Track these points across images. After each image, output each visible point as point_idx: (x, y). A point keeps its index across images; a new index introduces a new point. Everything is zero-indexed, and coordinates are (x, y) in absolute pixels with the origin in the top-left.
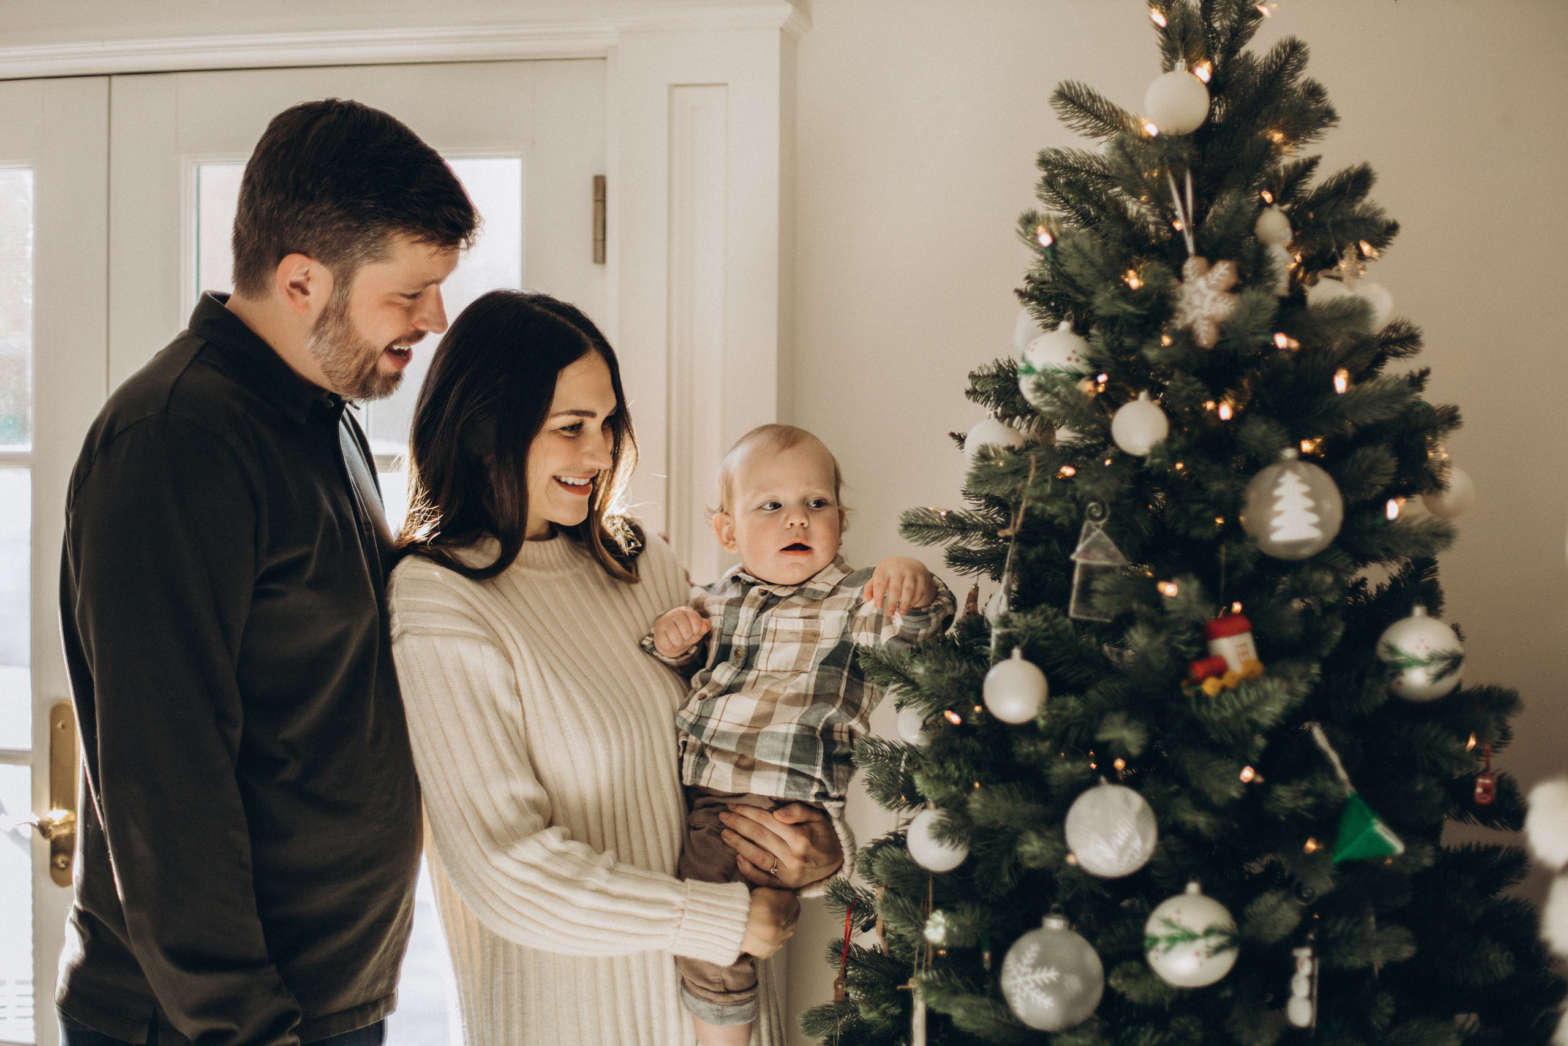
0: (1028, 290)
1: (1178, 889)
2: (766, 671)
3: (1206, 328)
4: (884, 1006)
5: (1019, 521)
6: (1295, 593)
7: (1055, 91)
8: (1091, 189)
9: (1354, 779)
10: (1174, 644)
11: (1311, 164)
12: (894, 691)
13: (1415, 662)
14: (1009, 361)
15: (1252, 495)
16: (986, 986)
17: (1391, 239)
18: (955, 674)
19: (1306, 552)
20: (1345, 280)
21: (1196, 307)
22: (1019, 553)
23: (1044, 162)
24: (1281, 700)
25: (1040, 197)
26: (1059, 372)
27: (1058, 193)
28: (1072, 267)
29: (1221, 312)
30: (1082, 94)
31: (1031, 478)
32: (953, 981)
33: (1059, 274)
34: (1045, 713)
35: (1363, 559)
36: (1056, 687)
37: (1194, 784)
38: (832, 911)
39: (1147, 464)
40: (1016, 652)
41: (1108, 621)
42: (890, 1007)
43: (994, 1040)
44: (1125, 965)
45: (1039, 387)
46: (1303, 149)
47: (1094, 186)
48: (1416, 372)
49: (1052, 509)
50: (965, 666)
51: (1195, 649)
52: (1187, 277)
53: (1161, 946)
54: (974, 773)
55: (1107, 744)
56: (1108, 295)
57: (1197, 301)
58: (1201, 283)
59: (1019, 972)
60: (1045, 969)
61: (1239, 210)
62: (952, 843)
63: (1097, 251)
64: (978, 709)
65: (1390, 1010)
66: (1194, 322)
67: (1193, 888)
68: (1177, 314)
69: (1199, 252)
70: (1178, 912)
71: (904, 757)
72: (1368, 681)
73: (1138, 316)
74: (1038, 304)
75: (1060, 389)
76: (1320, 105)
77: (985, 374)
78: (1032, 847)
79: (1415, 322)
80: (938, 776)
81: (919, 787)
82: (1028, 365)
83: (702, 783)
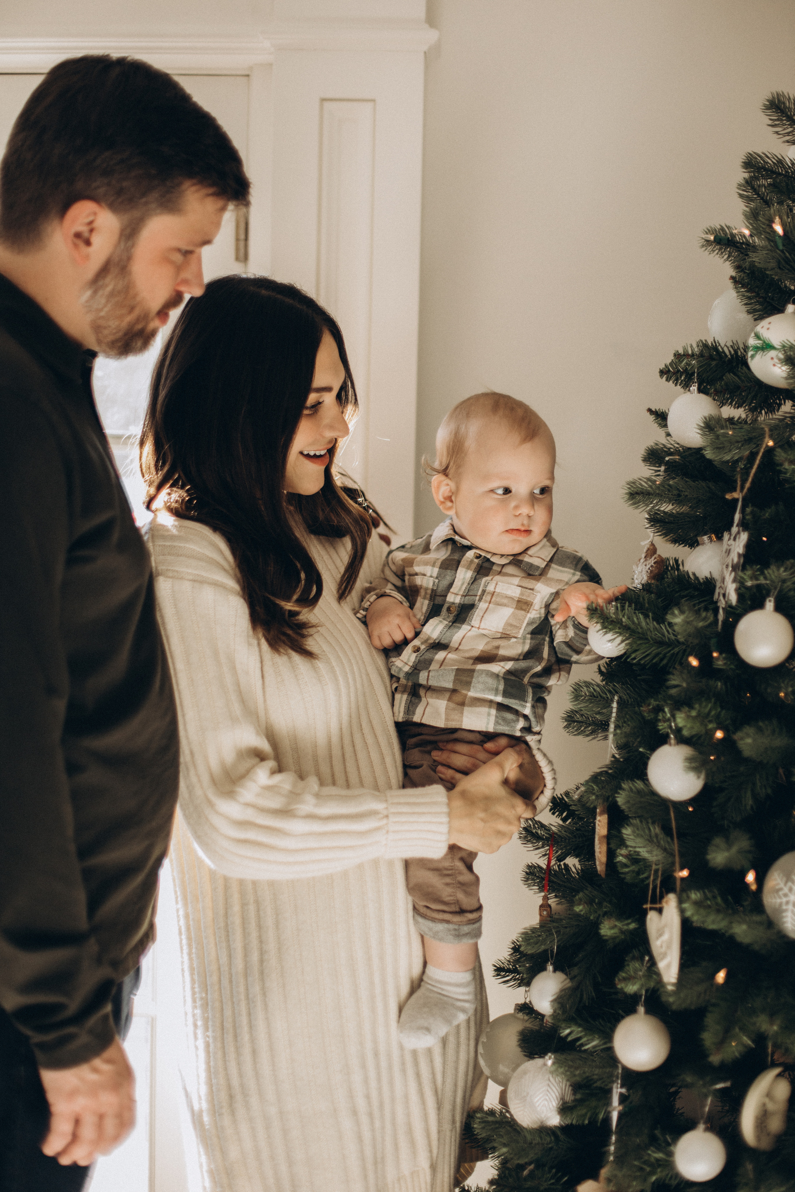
0: (739, 277)
5: (747, 485)
7: (769, 99)
16: (745, 904)
18: (703, 623)
23: (748, 164)
25: (741, 196)
27: (757, 192)
30: (790, 104)
32: (718, 900)
40: (770, 603)
42: (631, 922)
43: (764, 951)
77: (690, 352)
80: (699, 715)
81: (680, 725)
82: (764, 342)
83: (416, 719)
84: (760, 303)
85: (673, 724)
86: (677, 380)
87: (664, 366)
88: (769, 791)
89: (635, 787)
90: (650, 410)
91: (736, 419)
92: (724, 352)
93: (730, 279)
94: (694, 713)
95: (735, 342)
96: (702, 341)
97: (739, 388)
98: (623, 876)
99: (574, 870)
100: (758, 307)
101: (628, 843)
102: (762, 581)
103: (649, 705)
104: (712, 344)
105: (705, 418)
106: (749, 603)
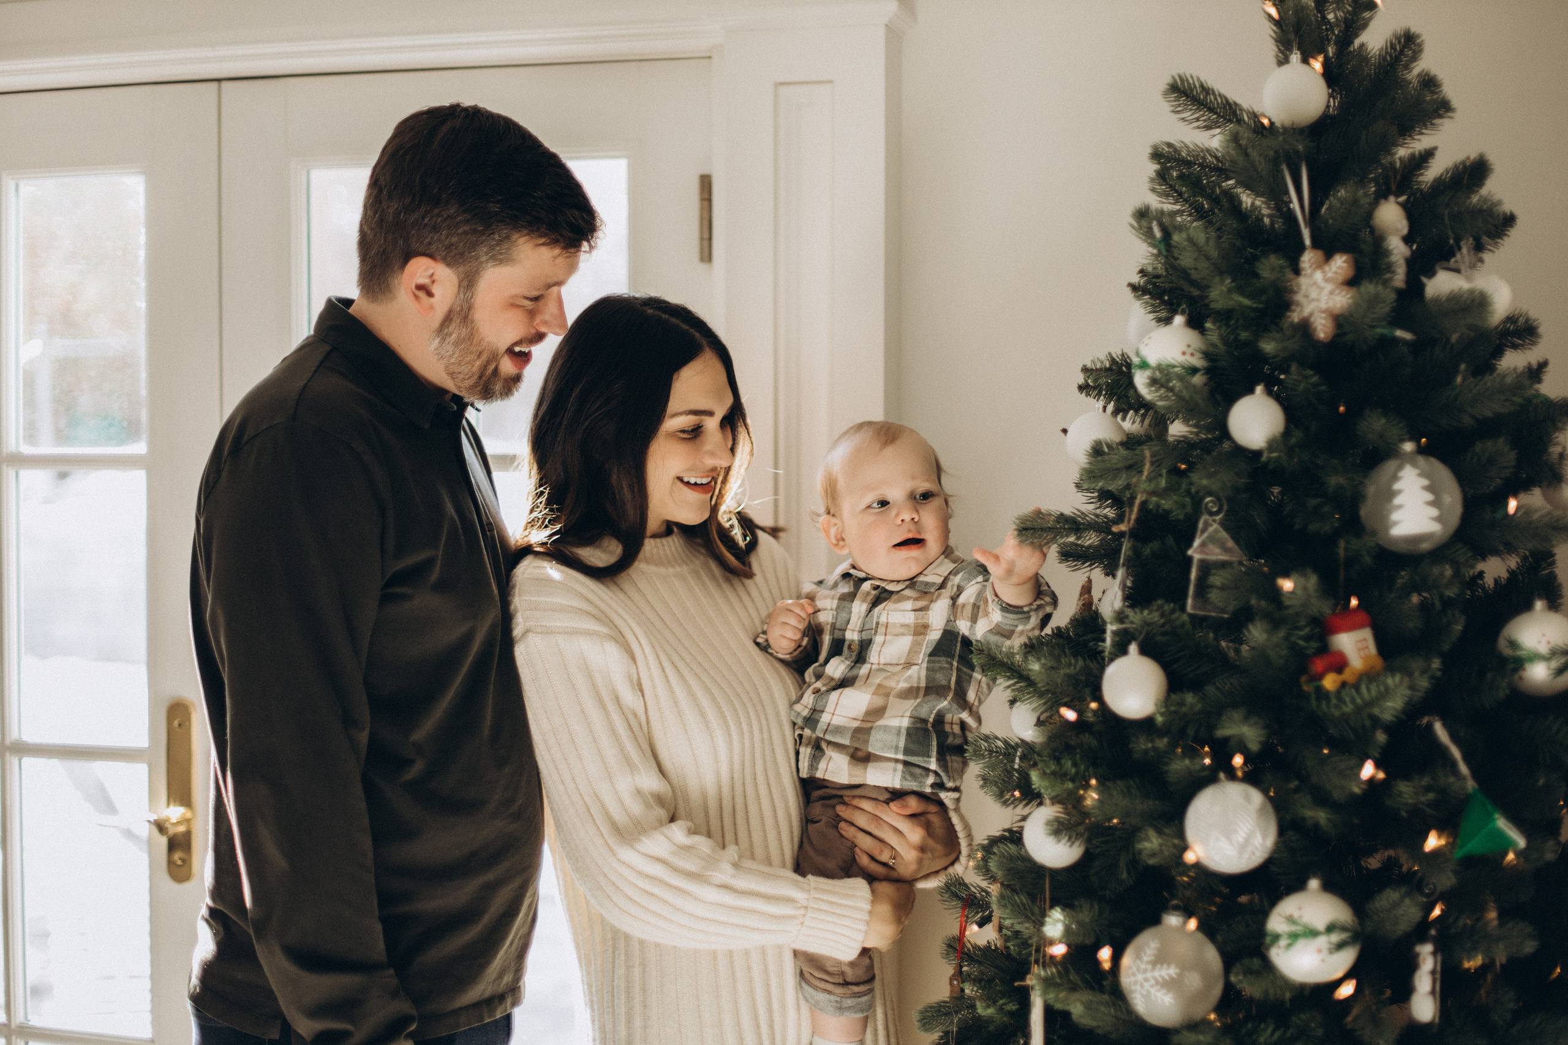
0: (1141, 284)
1: (1298, 886)
2: (879, 664)
3: (1323, 322)
4: (1001, 1002)
5: (1133, 517)
6: (1416, 588)
7: (1168, 84)
8: (1205, 182)
9: (1475, 774)
10: (1293, 639)
11: (1428, 155)
12: (1009, 687)
13: (1535, 657)
14: (1123, 355)
15: (1371, 490)
16: (1105, 983)
17: (1508, 231)
18: (1071, 671)
19: (1425, 546)
20: (1463, 271)
21: (1313, 300)
22: (1134, 549)
23: (1157, 155)
24: (1402, 695)
25: (1153, 190)
26: (1174, 366)
27: (1171, 186)
28: (1186, 260)
29: (1338, 305)
30: (1195, 87)
31: (1145, 473)
32: (1071, 977)
33: (1173, 267)
34: (1163, 710)
35: (1483, 553)
36: (1175, 683)
37: (1314, 779)
38: (946, 907)
39: (1264, 458)
40: (1133, 648)
41: (1226, 616)
42: (1009, 1002)
43: (1114, 1036)
44: (1246, 961)
45: (1153, 382)
46: (1419, 140)
47: (1207, 179)
48: (1534, 363)
49: (1166, 504)
50: (1081, 662)
51: (1314, 645)
52: (1303, 269)
53: (1283, 942)
54: (1091, 769)
55: (1226, 740)
56: (1224, 289)
57: (1314, 294)
58: (1318, 276)
59: (1138, 969)
60: (1165, 966)
61: (1355, 202)
62: (1070, 839)
63: (1212, 243)
64: (1094, 705)
65: (1512, 1006)
66: (1311, 314)
67: (1314, 884)
68: (1293, 307)
69: (1316, 244)
70: (1300, 909)
71: (1018, 754)
72: (1489, 676)
73: (1256, 310)
74: (1151, 298)
75: (1175, 383)
76: (1435, 97)
77: (1098, 367)
78: (1151, 843)
79: (1533, 314)
82: (1142, 360)
83: (819, 775)
96: (1111, 355)
105: (1095, 442)
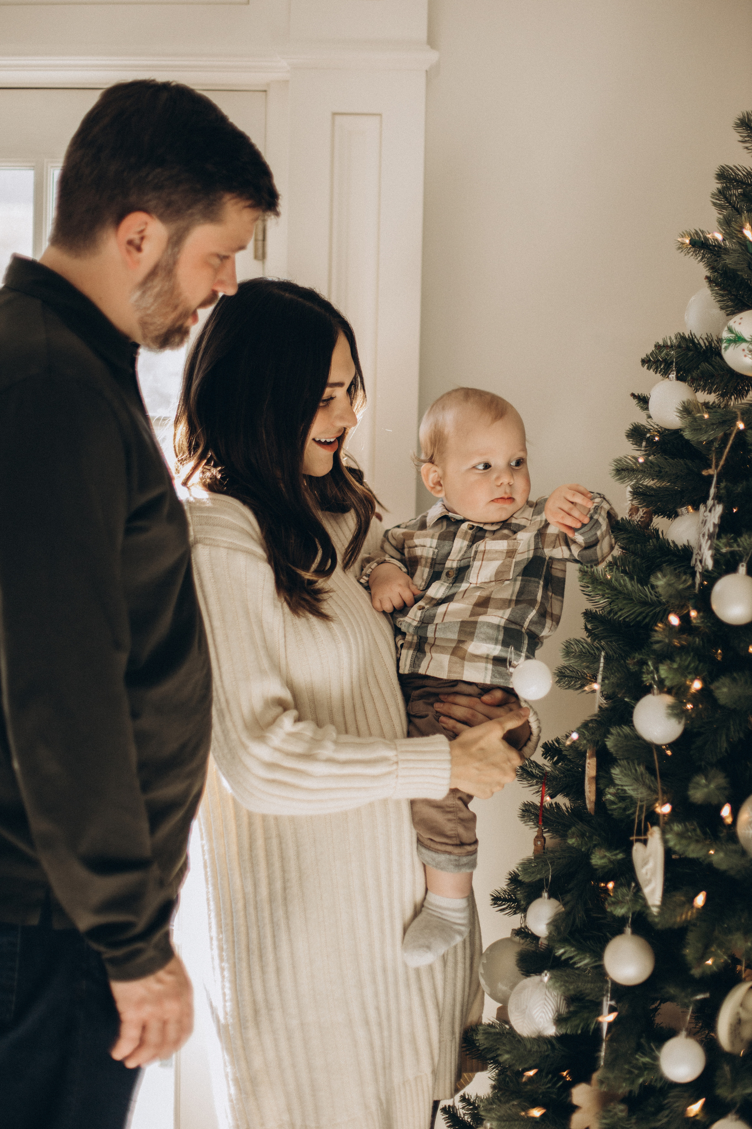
0: (713, 277)
2: (476, 584)
5: (722, 463)
7: (739, 119)
16: (720, 835)
23: (721, 176)
25: (715, 204)
32: (697, 831)
40: (742, 568)
74: (721, 289)
77: (669, 345)
80: (680, 667)
81: (663, 676)
82: (737, 335)
83: (422, 671)
84: (731, 300)
85: (656, 676)
86: (657, 368)
87: (645, 356)
88: (742, 735)
89: (623, 732)
90: (633, 395)
91: (711, 404)
92: (699, 344)
93: (705, 279)
94: (675, 666)
95: (709, 335)
96: (680, 334)
97: (712, 376)
98: (610, 812)
99: (564, 808)
100: (730, 303)
101: (617, 782)
102: (736, 548)
103: (634, 658)
104: (689, 337)
105: (684, 403)
106: (724, 567)
